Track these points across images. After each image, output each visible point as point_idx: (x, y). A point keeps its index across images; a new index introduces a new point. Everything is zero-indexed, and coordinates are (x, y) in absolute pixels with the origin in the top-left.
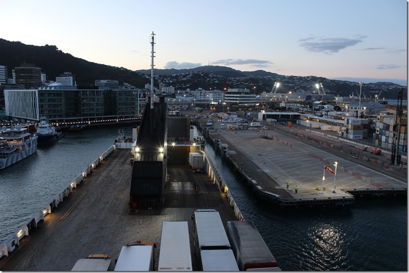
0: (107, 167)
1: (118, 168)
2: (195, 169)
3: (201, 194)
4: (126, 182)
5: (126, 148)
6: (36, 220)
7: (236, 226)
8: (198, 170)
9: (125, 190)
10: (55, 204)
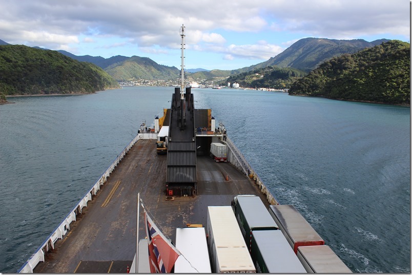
0: (135, 157)
1: (145, 158)
2: (219, 159)
3: (232, 182)
4: (157, 172)
5: (148, 138)
6: (80, 206)
7: (279, 210)
8: (222, 160)
9: (157, 178)
10: (93, 192)
